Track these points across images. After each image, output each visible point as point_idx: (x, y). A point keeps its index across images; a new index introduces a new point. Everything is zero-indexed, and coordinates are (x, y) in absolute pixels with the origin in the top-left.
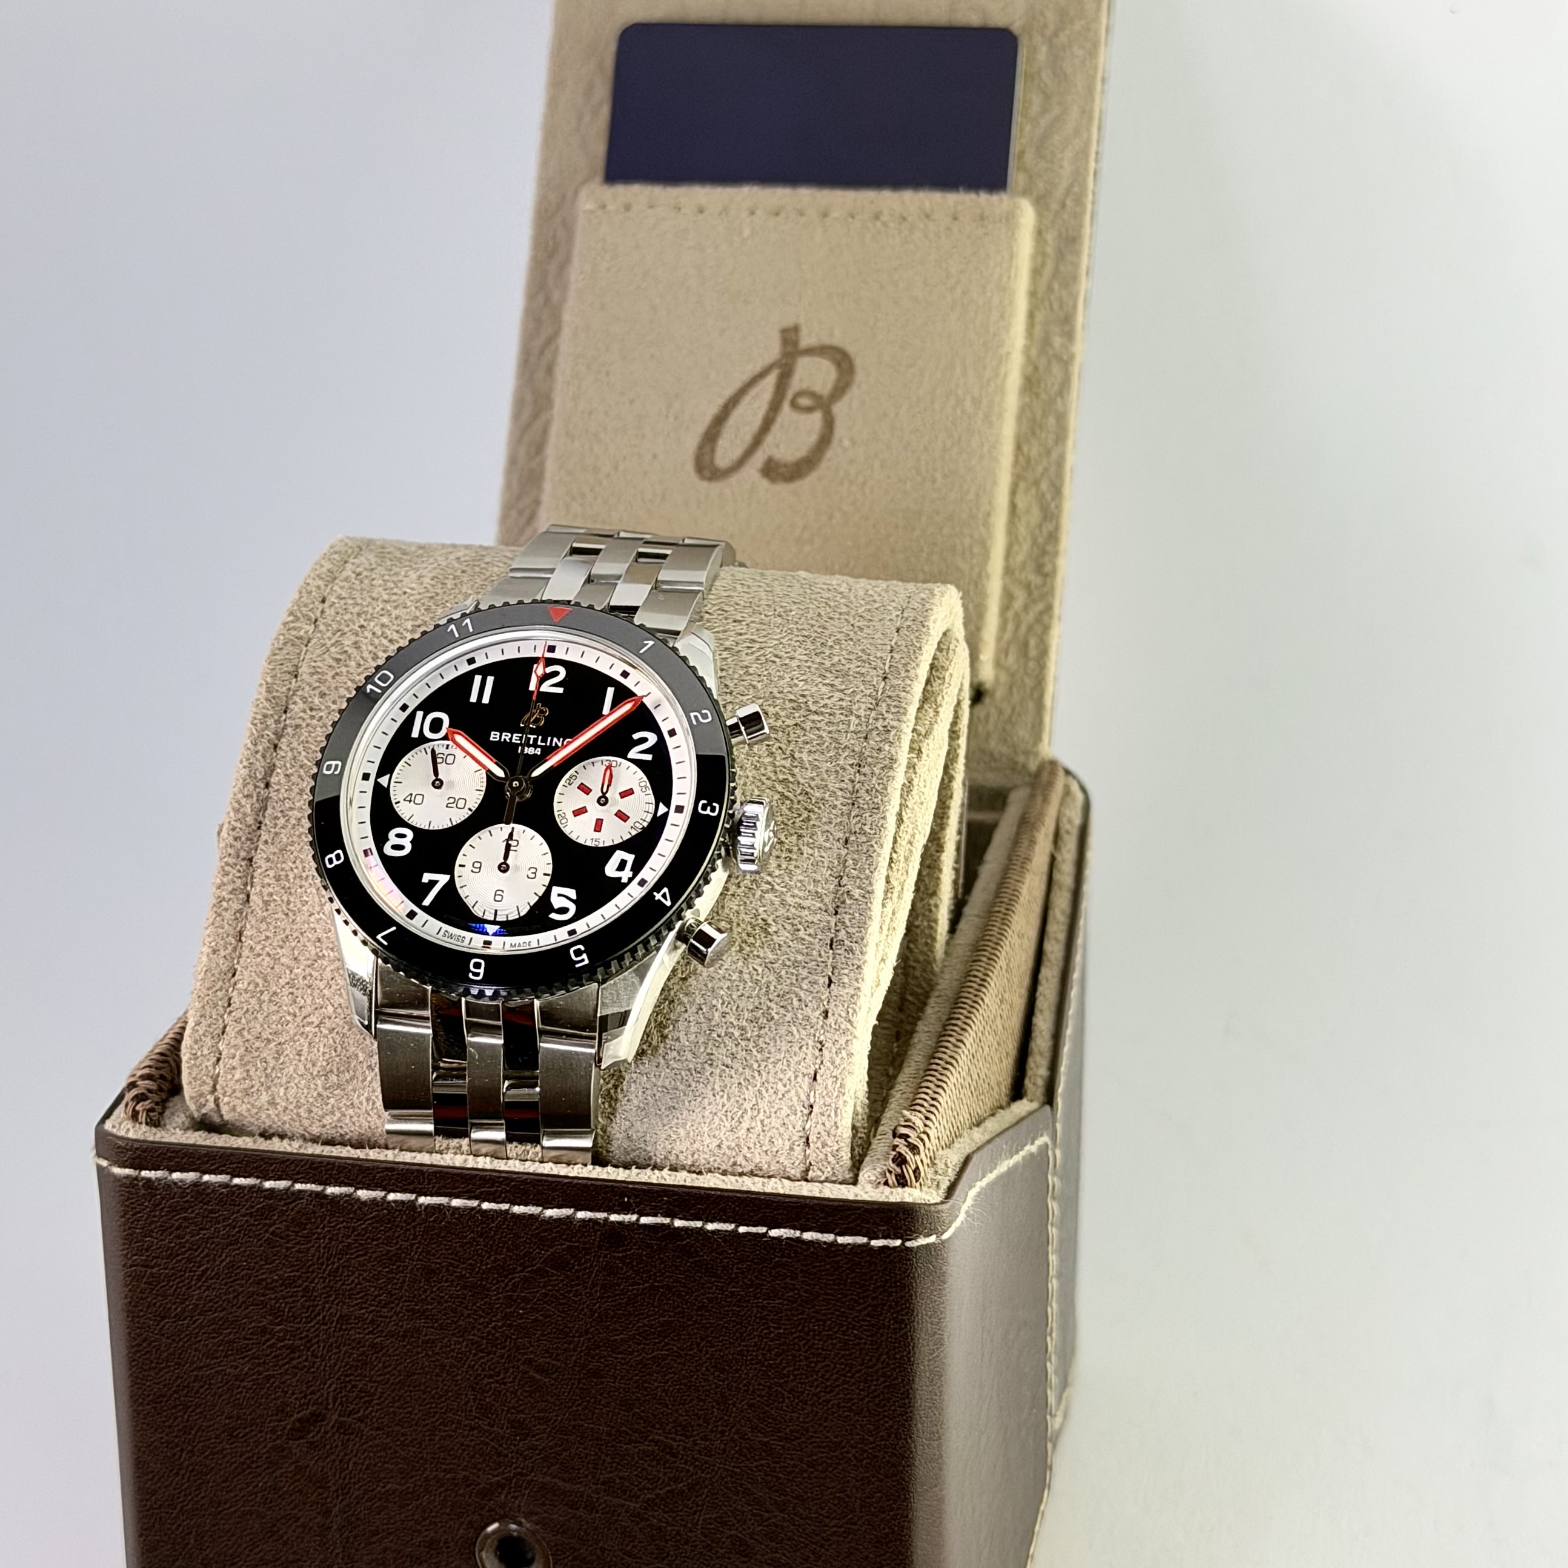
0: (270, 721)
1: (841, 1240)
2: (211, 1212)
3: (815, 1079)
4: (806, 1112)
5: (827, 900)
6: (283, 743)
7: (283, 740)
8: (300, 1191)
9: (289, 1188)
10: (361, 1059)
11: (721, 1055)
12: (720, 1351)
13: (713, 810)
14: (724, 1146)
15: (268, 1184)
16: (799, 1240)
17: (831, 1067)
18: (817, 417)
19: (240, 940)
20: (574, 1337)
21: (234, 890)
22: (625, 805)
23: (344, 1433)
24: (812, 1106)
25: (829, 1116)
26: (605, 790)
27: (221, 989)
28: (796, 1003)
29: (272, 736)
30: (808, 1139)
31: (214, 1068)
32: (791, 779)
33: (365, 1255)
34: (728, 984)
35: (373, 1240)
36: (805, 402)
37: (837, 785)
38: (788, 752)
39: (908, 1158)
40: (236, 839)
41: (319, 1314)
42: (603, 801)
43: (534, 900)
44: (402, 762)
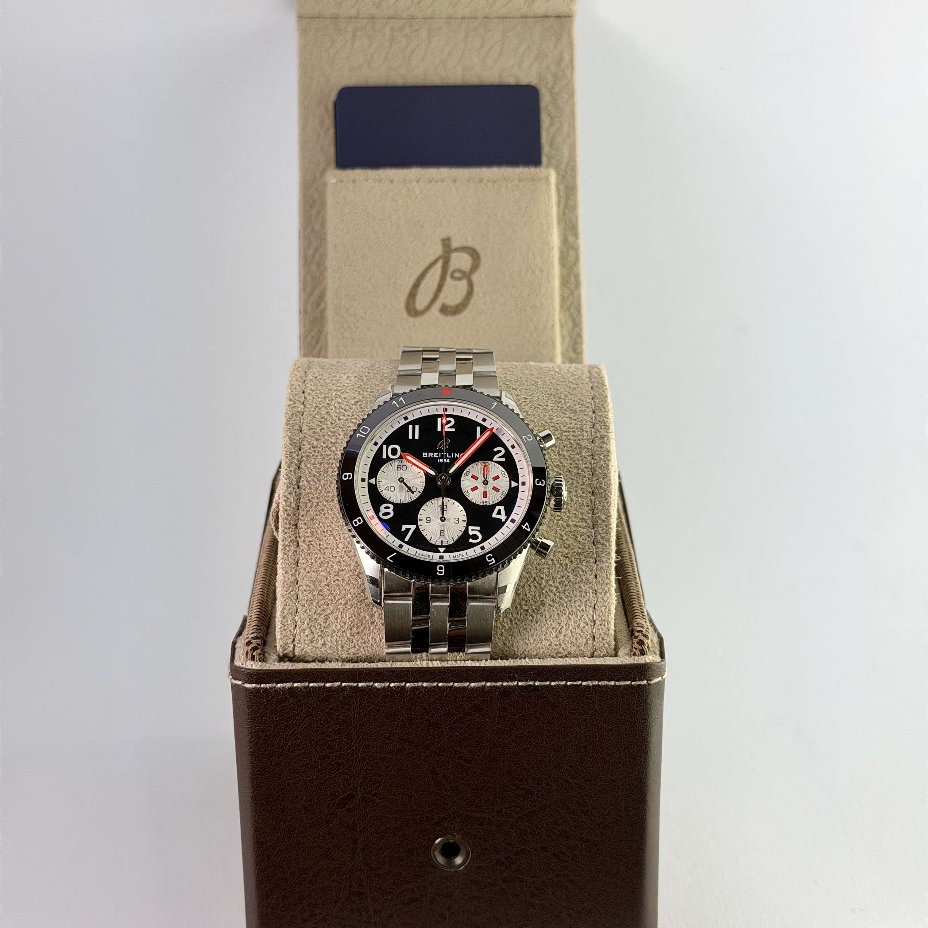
0: (294, 455)
1: (617, 683)
2: (298, 701)
3: (595, 608)
4: (593, 624)
5: (588, 522)
6: (303, 465)
7: (302, 464)
8: (345, 687)
9: (340, 685)
10: (367, 619)
11: (547, 601)
12: (557, 742)
13: (542, 483)
14: (552, 644)
15: (328, 685)
16: (598, 686)
17: (602, 601)
18: (464, 282)
19: (297, 566)
20: (483, 743)
21: (291, 541)
22: (496, 484)
23: (365, 802)
24: (595, 621)
25: (604, 625)
26: (485, 477)
27: (292, 591)
28: (581, 573)
29: (297, 462)
30: (594, 637)
31: (294, 630)
32: (561, 465)
33: (378, 714)
34: (548, 566)
35: (382, 707)
36: (457, 275)
37: (584, 466)
38: (556, 451)
39: (645, 641)
40: (288, 515)
41: (353, 746)
42: (485, 483)
43: (460, 534)
44: (380, 471)
